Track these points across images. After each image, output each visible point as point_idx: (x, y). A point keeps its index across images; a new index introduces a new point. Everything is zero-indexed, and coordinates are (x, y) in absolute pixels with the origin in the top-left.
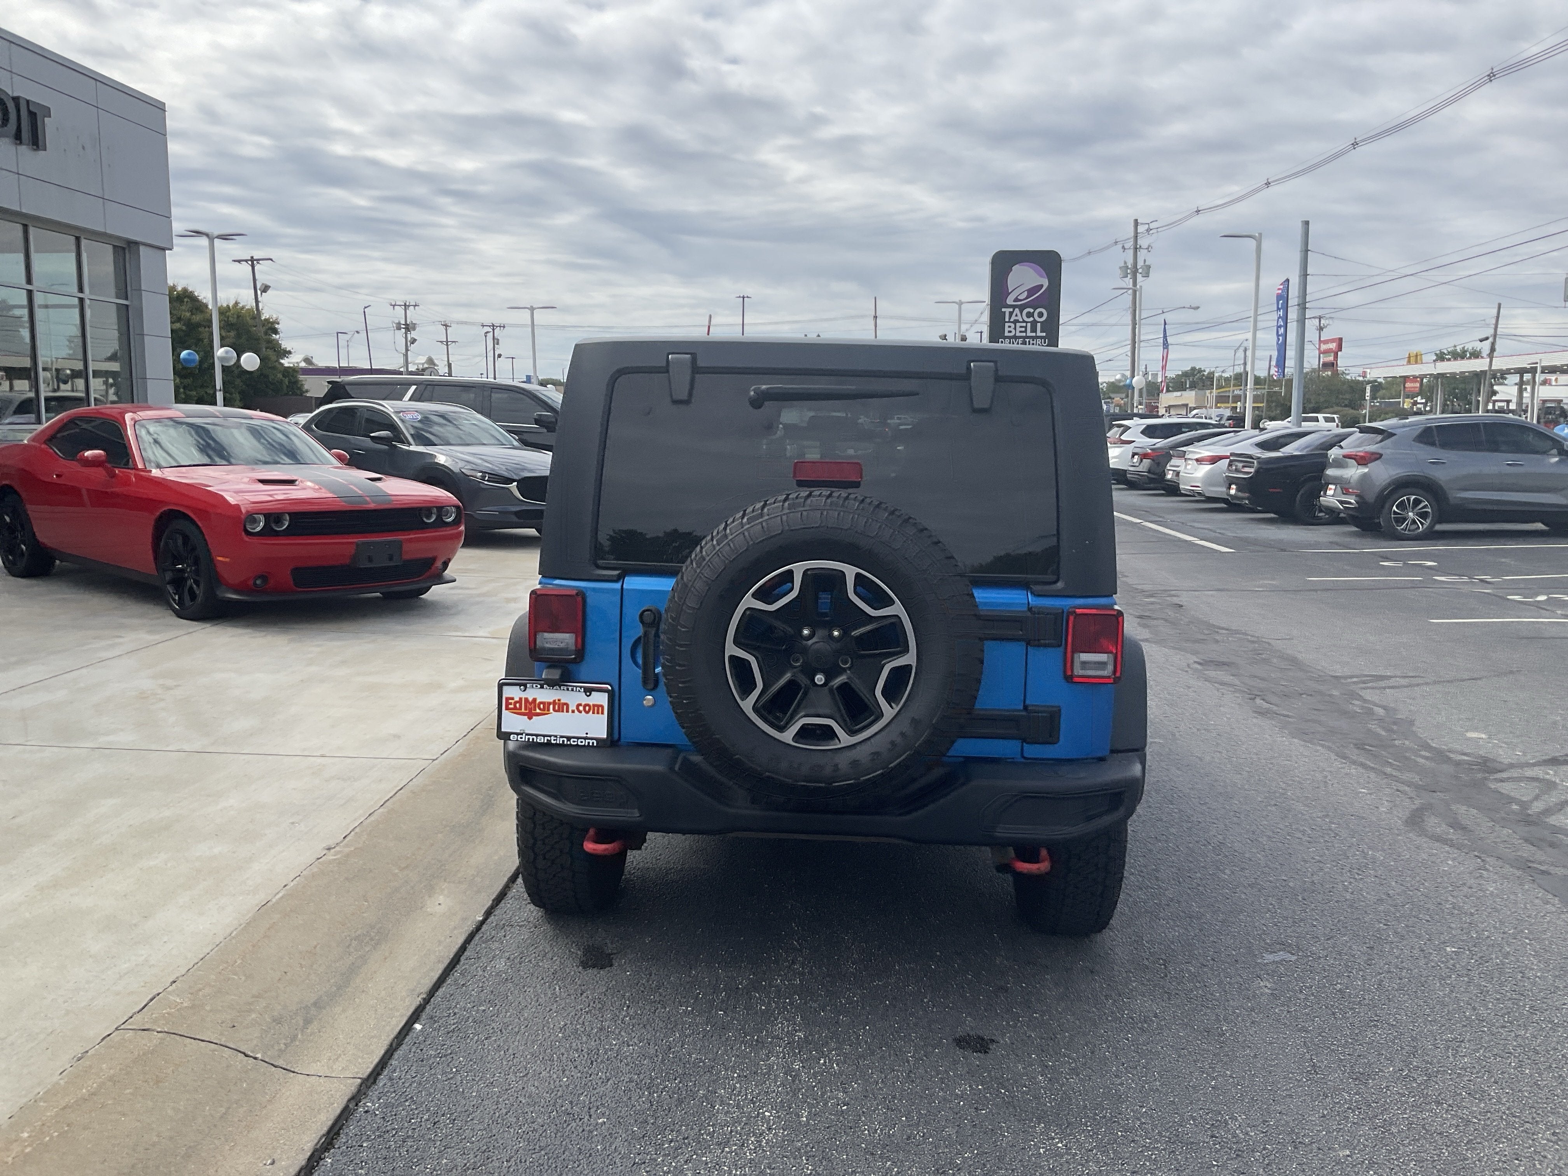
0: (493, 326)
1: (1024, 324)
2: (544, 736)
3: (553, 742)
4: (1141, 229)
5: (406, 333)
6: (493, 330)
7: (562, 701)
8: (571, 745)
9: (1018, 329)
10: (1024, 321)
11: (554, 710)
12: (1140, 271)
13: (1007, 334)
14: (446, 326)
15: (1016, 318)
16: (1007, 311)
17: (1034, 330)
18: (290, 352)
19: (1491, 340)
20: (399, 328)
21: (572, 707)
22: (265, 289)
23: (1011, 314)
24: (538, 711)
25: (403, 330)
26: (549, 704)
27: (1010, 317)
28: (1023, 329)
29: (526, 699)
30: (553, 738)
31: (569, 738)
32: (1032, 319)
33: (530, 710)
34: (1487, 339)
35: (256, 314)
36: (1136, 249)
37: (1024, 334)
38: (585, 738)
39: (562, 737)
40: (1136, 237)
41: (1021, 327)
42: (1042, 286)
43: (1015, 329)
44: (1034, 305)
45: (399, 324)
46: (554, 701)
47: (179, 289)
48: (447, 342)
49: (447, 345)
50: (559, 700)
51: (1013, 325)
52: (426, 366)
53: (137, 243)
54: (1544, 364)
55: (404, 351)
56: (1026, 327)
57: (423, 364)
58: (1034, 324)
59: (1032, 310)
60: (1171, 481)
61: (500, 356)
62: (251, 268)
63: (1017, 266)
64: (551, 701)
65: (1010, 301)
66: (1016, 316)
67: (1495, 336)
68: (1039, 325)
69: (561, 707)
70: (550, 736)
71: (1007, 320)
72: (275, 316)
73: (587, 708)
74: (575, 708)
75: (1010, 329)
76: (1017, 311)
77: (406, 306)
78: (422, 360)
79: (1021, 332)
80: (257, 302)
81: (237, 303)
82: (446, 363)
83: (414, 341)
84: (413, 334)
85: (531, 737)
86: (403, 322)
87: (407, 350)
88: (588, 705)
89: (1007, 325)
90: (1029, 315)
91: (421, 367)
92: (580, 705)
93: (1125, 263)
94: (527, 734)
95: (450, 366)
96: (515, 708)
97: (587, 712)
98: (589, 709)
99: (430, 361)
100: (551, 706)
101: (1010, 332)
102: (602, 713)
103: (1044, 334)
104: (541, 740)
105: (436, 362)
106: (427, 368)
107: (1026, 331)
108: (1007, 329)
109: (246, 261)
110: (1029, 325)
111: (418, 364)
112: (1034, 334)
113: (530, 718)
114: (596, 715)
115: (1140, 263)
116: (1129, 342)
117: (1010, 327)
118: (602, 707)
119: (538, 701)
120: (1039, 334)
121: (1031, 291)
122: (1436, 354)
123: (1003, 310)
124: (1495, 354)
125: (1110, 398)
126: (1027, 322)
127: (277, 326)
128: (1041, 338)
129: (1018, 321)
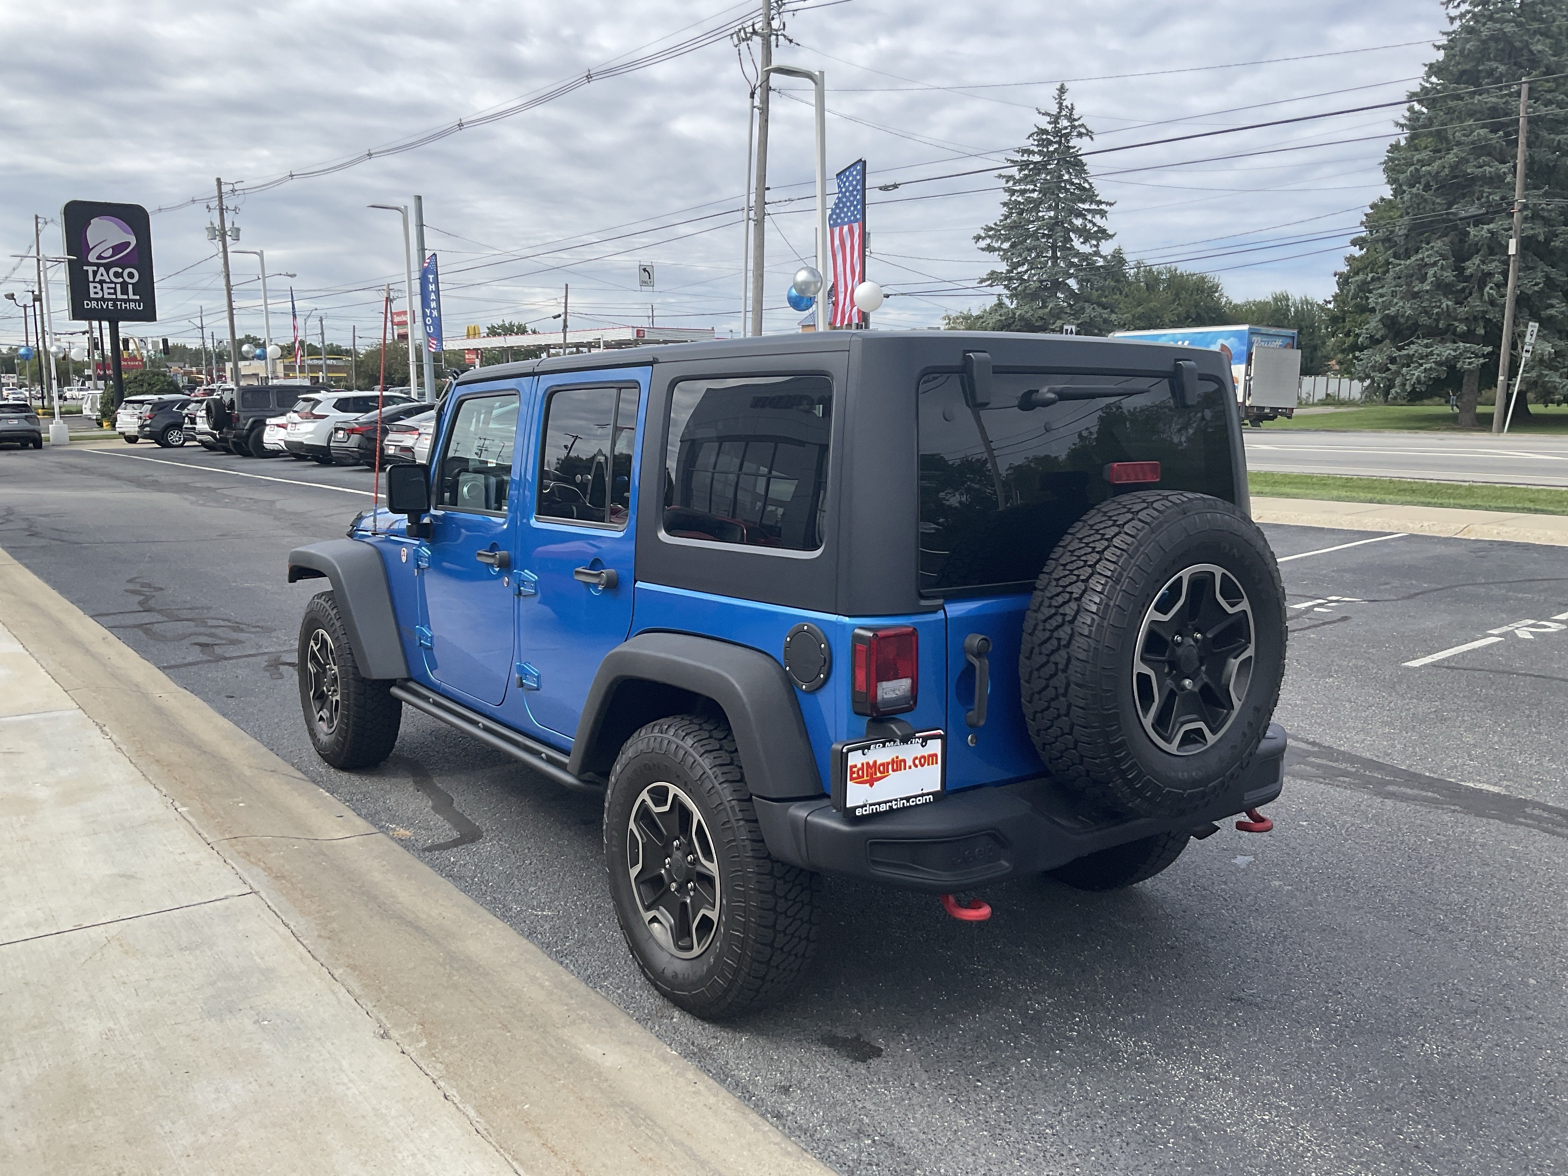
1: (113, 286)
2: (886, 802)
3: (895, 807)
4: (225, 189)
7: (900, 758)
8: (910, 806)
9: (106, 291)
10: (112, 282)
11: (893, 770)
12: (229, 233)
13: (92, 295)
15: (102, 278)
16: (90, 269)
17: (125, 291)
19: (563, 317)
21: (909, 763)
23: (95, 273)
24: (879, 775)
26: (888, 764)
27: (94, 277)
28: (112, 291)
29: (868, 764)
30: (894, 803)
31: (908, 799)
32: (121, 280)
33: (872, 776)
34: (559, 316)
36: (222, 210)
37: (114, 297)
38: (922, 795)
39: (902, 799)
40: (221, 197)
41: (109, 288)
42: (129, 244)
43: (102, 289)
44: (123, 263)
46: (893, 760)
50: (897, 757)
51: (99, 286)
54: (609, 339)
56: (115, 289)
58: (124, 286)
59: (120, 270)
60: (395, 456)
63: (96, 219)
64: (889, 760)
65: (92, 258)
66: (102, 275)
67: (566, 313)
68: (130, 287)
69: (898, 765)
70: (891, 801)
71: (91, 279)
73: (923, 760)
74: (912, 764)
75: (96, 290)
76: (102, 269)
79: (109, 294)
85: (874, 807)
88: (924, 757)
89: (91, 285)
90: (116, 275)
92: (916, 758)
93: (212, 224)
94: (871, 805)
96: (859, 777)
97: (922, 765)
98: (925, 761)
100: (890, 766)
101: (96, 293)
102: (937, 763)
103: (138, 297)
104: (884, 808)
107: (115, 293)
108: (92, 290)
110: (118, 286)
112: (126, 297)
113: (871, 785)
114: (931, 766)
115: (228, 226)
116: (226, 308)
117: (95, 287)
118: (936, 755)
119: (878, 763)
120: (131, 297)
121: (117, 249)
122: (488, 328)
123: (85, 268)
124: (568, 330)
125: (167, 367)
126: (115, 283)
128: (135, 301)
129: (104, 281)
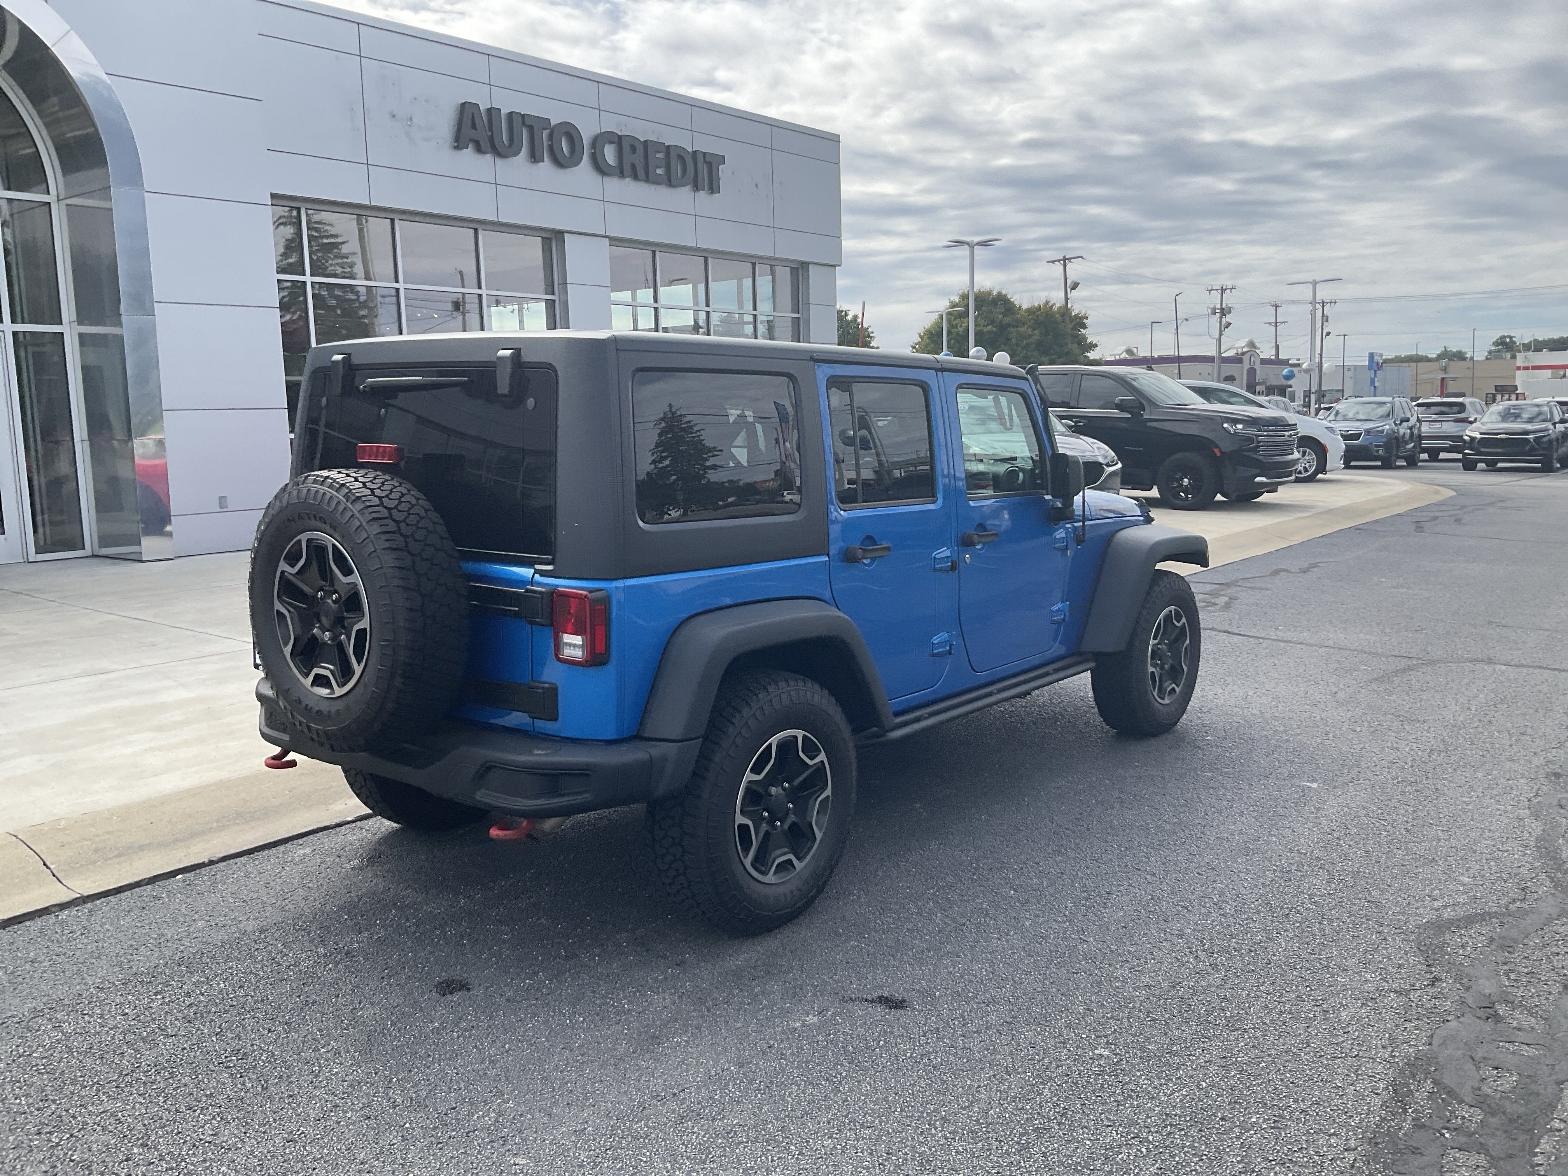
0: (1323, 303)
5: (1221, 318)
6: (1323, 307)
14: (1276, 306)
18: (1096, 346)
20: (1214, 313)
22: (1075, 286)
25: (1218, 315)
35: (1065, 310)
45: (1215, 309)
47: (995, 293)
48: (1276, 323)
49: (1276, 326)
52: (1245, 350)
53: (808, 264)
55: (1217, 336)
57: (1243, 348)
61: (1328, 334)
62: (1062, 267)
72: (1083, 312)
77: (1223, 290)
78: (1241, 344)
80: (1067, 299)
81: (1047, 302)
82: (1274, 344)
83: (1228, 325)
84: (1228, 318)
86: (1218, 306)
87: (1221, 335)
91: (1240, 351)
95: (1277, 347)
99: (1252, 344)
105: (1258, 345)
106: (1247, 352)
109: (1059, 261)
111: (1237, 348)
127: (1085, 321)
